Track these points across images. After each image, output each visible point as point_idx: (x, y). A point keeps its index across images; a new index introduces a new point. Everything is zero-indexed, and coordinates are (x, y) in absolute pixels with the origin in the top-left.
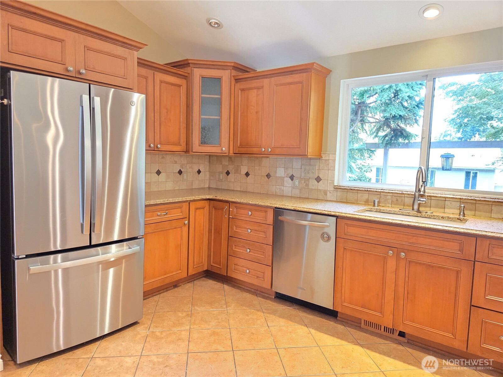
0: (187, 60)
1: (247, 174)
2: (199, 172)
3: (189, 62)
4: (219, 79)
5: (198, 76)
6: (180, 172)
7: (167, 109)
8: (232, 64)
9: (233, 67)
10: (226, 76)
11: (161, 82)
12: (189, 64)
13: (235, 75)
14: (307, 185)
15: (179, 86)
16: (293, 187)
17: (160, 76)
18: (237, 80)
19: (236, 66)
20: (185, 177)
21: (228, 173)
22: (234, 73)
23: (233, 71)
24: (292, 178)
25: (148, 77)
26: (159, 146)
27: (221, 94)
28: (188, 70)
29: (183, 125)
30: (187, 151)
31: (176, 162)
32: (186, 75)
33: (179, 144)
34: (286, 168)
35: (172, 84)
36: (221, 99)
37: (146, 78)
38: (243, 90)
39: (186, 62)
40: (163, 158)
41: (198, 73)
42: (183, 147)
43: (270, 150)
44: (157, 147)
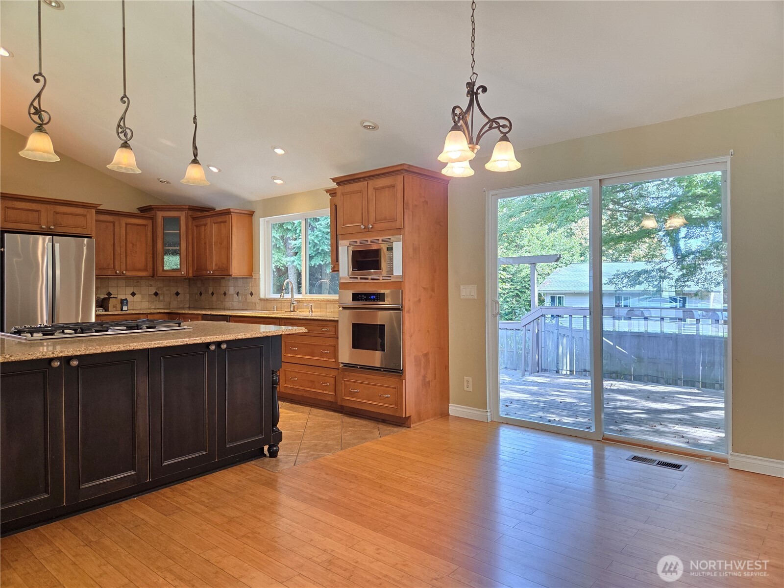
0: (150, 206)
1: (213, 294)
2: (177, 294)
3: (153, 207)
4: (178, 219)
5: (160, 217)
6: (156, 294)
7: (133, 244)
8: (187, 207)
9: (188, 208)
10: (182, 216)
11: (127, 224)
12: (153, 208)
13: (190, 214)
14: (246, 299)
15: (145, 225)
16: (239, 302)
17: (124, 220)
18: (194, 219)
19: (191, 207)
20: (161, 298)
21: (201, 294)
22: (190, 213)
23: (189, 212)
24: (238, 294)
25: (114, 222)
26: (124, 272)
27: (180, 230)
28: (153, 212)
29: (150, 255)
30: (153, 276)
31: (151, 286)
32: (152, 216)
33: (145, 270)
34: (235, 287)
35: (138, 225)
36: (180, 233)
37: (114, 223)
38: (197, 226)
39: (150, 207)
40: (138, 282)
41: (160, 215)
42: (149, 273)
43: (211, 272)
44: (123, 273)
